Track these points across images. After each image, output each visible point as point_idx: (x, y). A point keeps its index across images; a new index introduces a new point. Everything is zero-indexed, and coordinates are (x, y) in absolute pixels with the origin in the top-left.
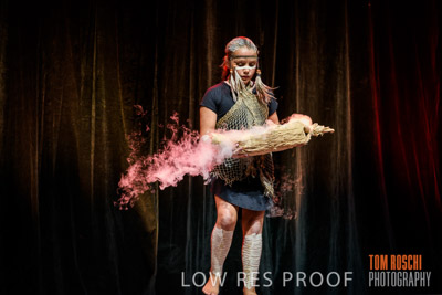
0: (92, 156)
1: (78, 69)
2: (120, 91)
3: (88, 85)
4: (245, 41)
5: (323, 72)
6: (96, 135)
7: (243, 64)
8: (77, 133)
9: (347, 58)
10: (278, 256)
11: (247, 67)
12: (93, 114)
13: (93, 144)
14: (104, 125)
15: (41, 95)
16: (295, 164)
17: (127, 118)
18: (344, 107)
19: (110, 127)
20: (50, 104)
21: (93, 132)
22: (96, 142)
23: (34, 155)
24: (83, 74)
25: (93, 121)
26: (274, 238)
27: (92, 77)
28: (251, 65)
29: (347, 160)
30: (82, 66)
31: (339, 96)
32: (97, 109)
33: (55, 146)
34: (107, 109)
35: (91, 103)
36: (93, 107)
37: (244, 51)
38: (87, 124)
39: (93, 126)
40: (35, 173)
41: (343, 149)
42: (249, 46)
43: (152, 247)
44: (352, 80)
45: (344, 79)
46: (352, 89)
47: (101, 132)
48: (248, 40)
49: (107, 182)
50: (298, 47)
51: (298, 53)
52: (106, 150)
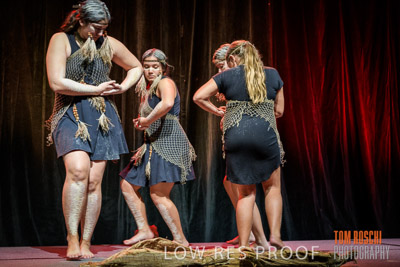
6: (46, 110)
8: (31, 108)
10: (192, 206)
12: (44, 92)
13: (43, 117)
16: (207, 133)
20: (9, 84)
21: (44, 107)
24: (36, 60)
25: (44, 98)
26: (190, 192)
27: (43, 63)
30: (35, 53)
32: (47, 88)
33: (13, 118)
35: (42, 83)
36: (44, 87)
38: (39, 100)
39: (44, 102)
50: (210, 39)
51: (210, 43)
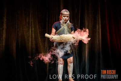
0: (30, 43)
1: (26, 20)
2: (38, 26)
3: (29, 24)
4: (66, 10)
5: (93, 19)
6: (31, 38)
7: (65, 17)
8: (26, 37)
9: (100, 16)
10: (81, 70)
11: (66, 18)
12: (30, 32)
13: (30, 40)
14: (33, 35)
15: (16, 27)
17: (39, 33)
18: (99, 29)
19: (35, 35)
20: (18, 29)
21: (30, 37)
22: (31, 39)
23: (14, 43)
24: (27, 21)
25: (30, 34)
26: (80, 65)
27: (30, 22)
28: (67, 17)
29: (100, 43)
31: (97, 26)
32: (31, 30)
33: (20, 41)
34: (34, 31)
35: (29, 29)
36: (30, 30)
37: (66, 13)
38: (29, 35)
39: (30, 35)
40: (14, 48)
41: (99, 41)
42: (67, 12)
43: (47, 68)
44: (101, 21)
45: (99, 21)
46: (101, 24)
47: (32, 37)
48: (67, 10)
49: (34, 50)
50: (86, 13)
52: (34, 42)
